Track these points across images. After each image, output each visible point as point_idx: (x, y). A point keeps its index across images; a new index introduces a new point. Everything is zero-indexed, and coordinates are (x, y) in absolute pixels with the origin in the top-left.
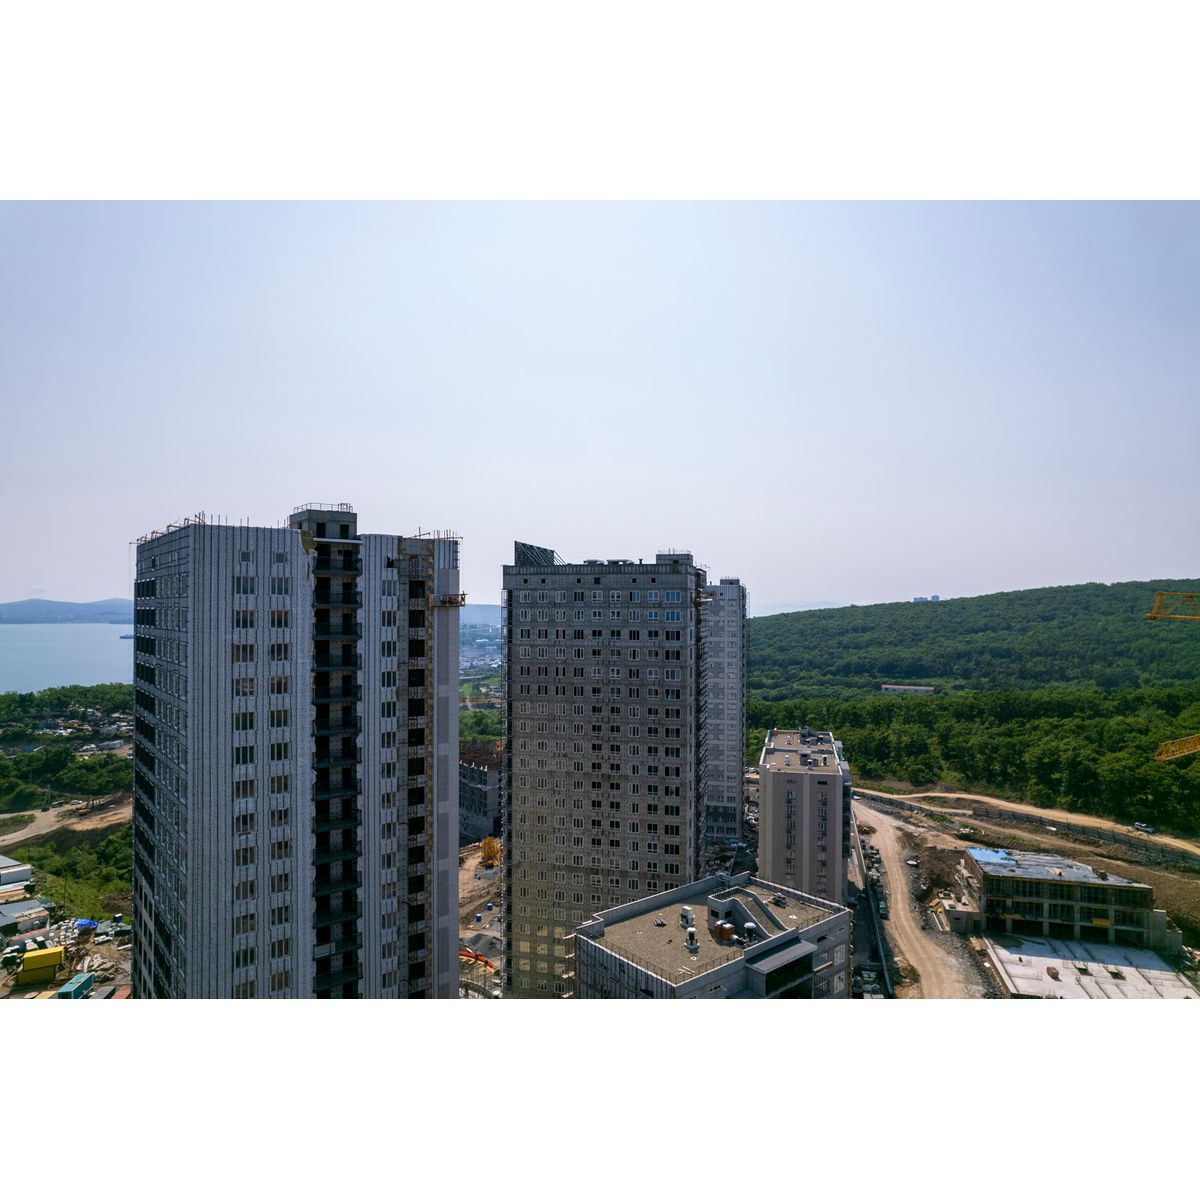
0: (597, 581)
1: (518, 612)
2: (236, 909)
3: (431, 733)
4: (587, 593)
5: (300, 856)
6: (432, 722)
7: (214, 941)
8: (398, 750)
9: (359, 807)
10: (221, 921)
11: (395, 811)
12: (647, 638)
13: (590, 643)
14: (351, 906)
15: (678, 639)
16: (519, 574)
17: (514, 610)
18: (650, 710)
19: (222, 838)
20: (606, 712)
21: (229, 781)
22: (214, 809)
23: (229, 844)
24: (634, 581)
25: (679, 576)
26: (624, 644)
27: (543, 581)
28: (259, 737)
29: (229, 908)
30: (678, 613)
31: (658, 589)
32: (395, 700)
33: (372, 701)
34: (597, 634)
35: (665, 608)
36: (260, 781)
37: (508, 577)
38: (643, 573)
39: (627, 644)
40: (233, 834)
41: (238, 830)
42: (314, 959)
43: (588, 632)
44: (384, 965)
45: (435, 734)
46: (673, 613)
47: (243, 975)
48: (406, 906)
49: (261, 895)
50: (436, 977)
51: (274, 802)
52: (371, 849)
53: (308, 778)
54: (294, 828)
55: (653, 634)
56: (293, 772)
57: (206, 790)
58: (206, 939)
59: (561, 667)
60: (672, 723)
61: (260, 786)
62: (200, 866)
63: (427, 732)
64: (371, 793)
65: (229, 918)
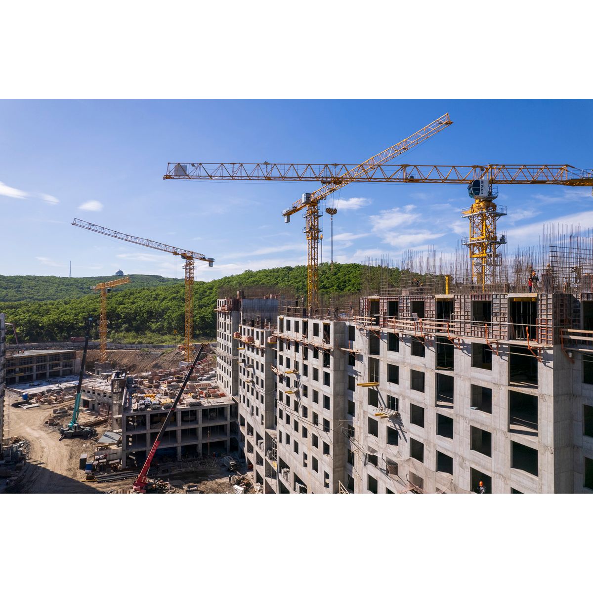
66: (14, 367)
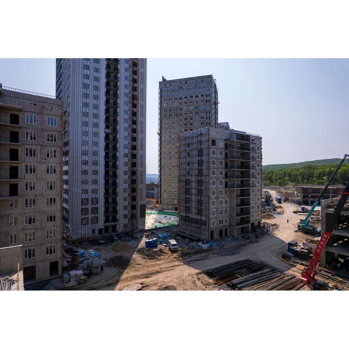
0: (186, 83)
1: (163, 94)
2: (83, 109)
3: (139, 81)
4: (183, 86)
5: (101, 101)
6: (139, 78)
7: (77, 116)
8: (129, 83)
9: (118, 94)
10: (79, 111)
11: (128, 99)
12: (200, 97)
13: (184, 100)
14: (115, 121)
15: (209, 96)
16: (164, 83)
17: (162, 94)
18: (201, 118)
19: (80, 88)
20: (189, 119)
21: (82, 73)
22: (78, 79)
23: (82, 90)
24: (197, 81)
25: (210, 78)
26: (194, 99)
27: (170, 85)
28: (91, 64)
29: (81, 108)
30: (209, 89)
31: (203, 83)
32: (129, 68)
33: (122, 66)
34: (186, 98)
35: (206, 88)
36: (91, 76)
37: (160, 85)
38: (199, 79)
39: (195, 99)
40: (83, 88)
41: (84, 88)
42: (105, 132)
43: (183, 97)
44: (124, 142)
45: (140, 81)
46: (208, 89)
47: (85, 129)
48: (131, 127)
49: (90, 108)
50: (139, 151)
51: (94, 83)
52: (122, 107)
53: (104, 80)
54: (100, 93)
55: (202, 96)
56: (100, 77)
57: (76, 73)
58: (75, 114)
59: (175, 108)
60: (208, 121)
61: (91, 78)
62: (74, 93)
63: (137, 80)
64: (122, 91)
65: (81, 111)
66: (308, 194)
